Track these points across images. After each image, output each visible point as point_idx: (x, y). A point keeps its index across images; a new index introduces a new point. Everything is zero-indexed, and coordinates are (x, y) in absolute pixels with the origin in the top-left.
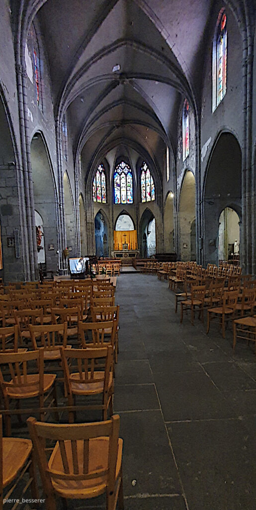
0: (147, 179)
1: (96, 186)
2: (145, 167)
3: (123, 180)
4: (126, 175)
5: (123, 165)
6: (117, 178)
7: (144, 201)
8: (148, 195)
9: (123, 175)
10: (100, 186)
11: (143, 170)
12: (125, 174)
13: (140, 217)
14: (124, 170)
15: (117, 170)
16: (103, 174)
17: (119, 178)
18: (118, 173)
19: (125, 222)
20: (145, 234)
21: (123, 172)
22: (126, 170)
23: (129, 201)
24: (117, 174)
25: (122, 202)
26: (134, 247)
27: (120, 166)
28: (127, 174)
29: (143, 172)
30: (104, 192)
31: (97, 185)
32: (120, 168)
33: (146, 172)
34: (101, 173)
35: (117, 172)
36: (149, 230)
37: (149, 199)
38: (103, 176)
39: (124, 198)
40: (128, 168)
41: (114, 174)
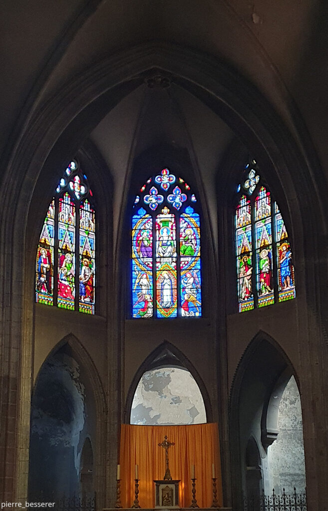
0: (259, 226)
1: (56, 247)
2: (252, 181)
3: (165, 234)
4: (177, 214)
5: (166, 179)
6: (142, 226)
7: (246, 306)
8: (262, 285)
9: (166, 215)
10: (72, 248)
11: (245, 191)
12: (172, 210)
13: (232, 372)
14: (169, 198)
15: (142, 195)
16: (87, 207)
17: (149, 226)
18: (147, 208)
19: (177, 400)
20: (253, 442)
21: (165, 204)
22: (177, 199)
23: (187, 309)
24: (142, 212)
25: (161, 313)
26: (204, 494)
27: (153, 184)
28: (182, 210)
29: (243, 202)
30: (87, 273)
31: (61, 245)
32: (154, 190)
33: (253, 200)
34: (77, 205)
35: (142, 205)
36: (270, 429)
37: (266, 299)
38: (87, 216)
39: (167, 296)
40: (183, 191)
41: (131, 210)
